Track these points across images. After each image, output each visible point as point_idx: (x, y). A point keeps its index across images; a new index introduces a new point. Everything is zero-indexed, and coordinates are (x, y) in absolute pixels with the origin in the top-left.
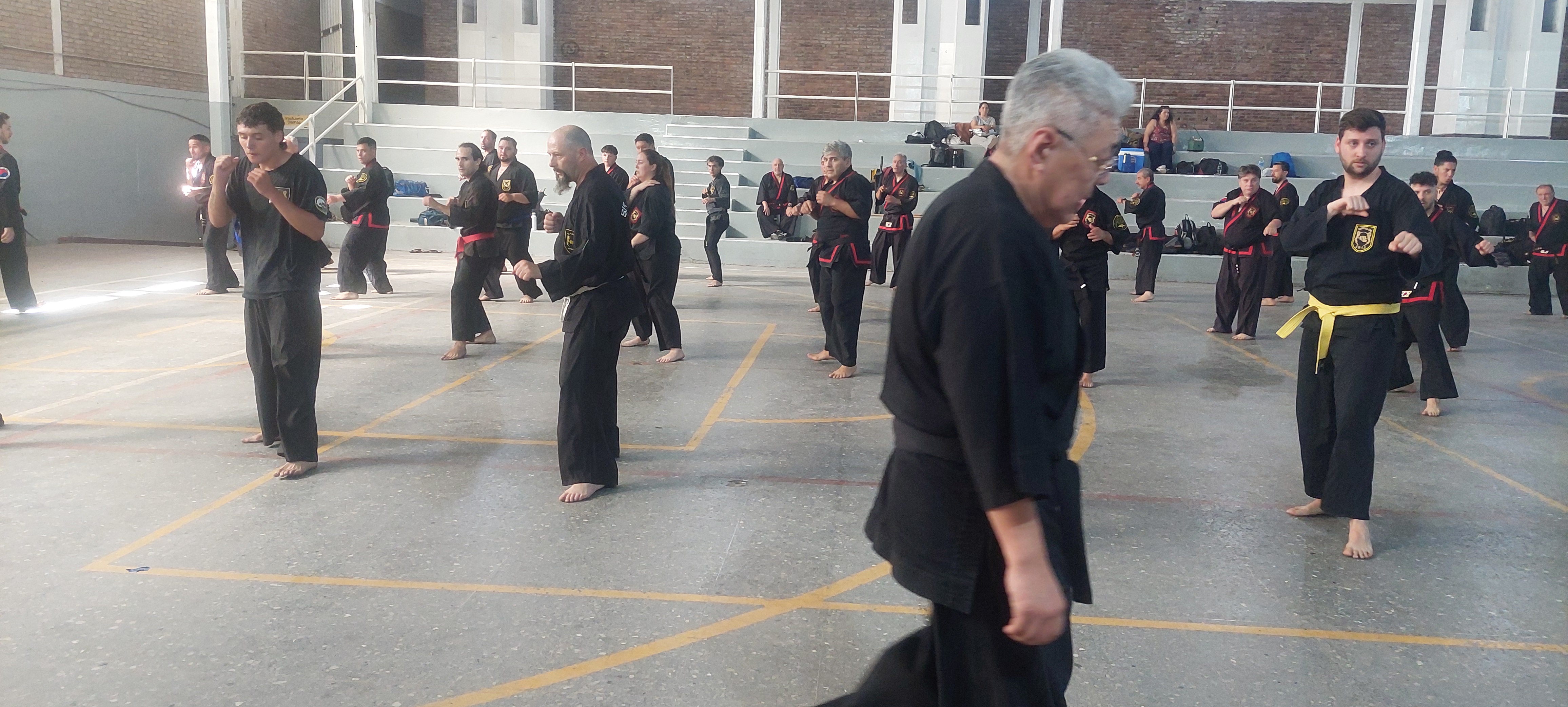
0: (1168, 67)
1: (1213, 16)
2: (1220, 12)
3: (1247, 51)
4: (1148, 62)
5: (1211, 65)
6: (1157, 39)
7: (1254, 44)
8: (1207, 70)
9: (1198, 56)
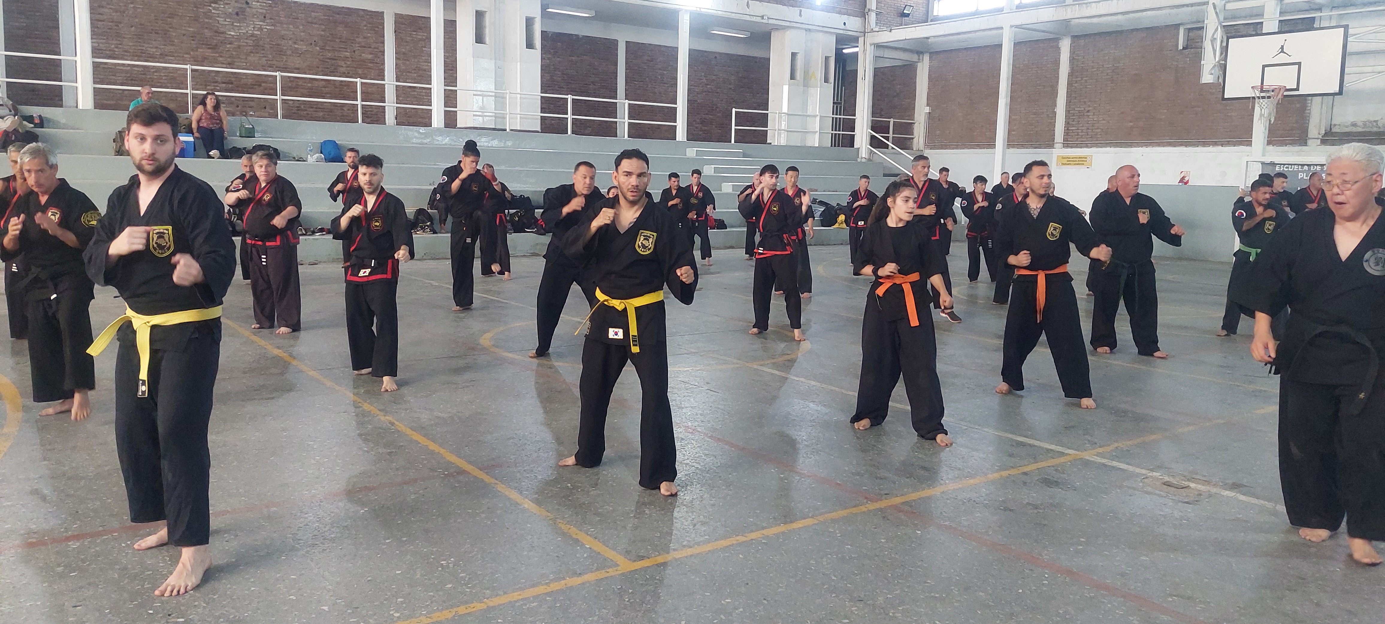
0: (221, 56)
1: (261, 11)
2: (266, 8)
3: (296, 46)
4: (199, 50)
5: (264, 57)
6: (207, 28)
7: (302, 41)
8: (260, 62)
9: (249, 48)
